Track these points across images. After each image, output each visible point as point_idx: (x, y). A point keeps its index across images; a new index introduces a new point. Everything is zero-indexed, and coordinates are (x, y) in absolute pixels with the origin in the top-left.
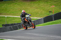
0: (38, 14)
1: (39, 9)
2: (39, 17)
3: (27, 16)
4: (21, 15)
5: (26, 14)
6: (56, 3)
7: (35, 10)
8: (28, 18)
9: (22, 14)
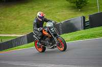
0: (18, 28)
1: (19, 20)
2: (19, 33)
3: (48, 24)
6: (48, 9)
7: (13, 22)
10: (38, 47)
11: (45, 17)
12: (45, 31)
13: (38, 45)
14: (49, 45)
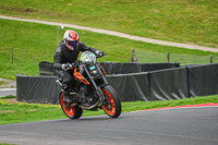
3: (85, 57)
5: (83, 49)
8: (88, 65)
9: (64, 48)
10: (65, 107)
12: (78, 71)
14: (87, 102)
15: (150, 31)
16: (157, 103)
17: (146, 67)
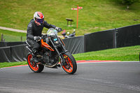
3: (50, 32)
4: (30, 26)
9: (34, 24)
10: (32, 64)
11: (45, 20)
13: (33, 62)
15: (11, 25)
16: (15, 63)
17: (9, 44)
